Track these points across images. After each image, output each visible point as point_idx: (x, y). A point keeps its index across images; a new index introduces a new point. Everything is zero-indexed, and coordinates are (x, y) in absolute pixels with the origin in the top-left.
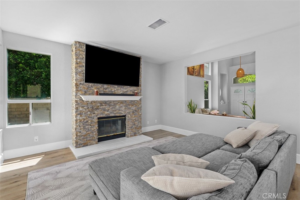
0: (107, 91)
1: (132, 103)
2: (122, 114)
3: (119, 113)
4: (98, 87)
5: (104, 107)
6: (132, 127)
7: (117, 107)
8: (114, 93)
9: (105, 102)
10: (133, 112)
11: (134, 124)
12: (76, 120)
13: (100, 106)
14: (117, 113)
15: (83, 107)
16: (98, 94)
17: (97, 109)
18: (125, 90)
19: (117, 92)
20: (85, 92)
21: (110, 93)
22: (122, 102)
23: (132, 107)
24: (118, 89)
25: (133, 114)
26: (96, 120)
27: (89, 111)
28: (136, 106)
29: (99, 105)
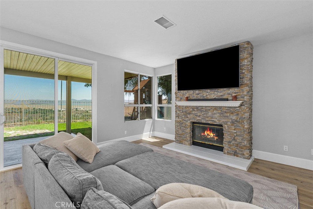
0: (199, 97)
1: (231, 110)
2: (215, 122)
3: (212, 120)
4: (190, 93)
5: (196, 112)
6: (230, 142)
7: (210, 113)
8: (206, 98)
9: (197, 107)
10: (233, 123)
11: (234, 139)
12: (176, 121)
13: (193, 111)
14: (210, 120)
15: (180, 111)
16: (188, 99)
17: (190, 113)
18: (221, 94)
19: (209, 97)
20: (181, 99)
21: (202, 98)
22: (216, 108)
23: (231, 115)
24: (211, 94)
25: (232, 125)
26: (188, 123)
27: (184, 115)
28: (238, 114)
29: (191, 110)
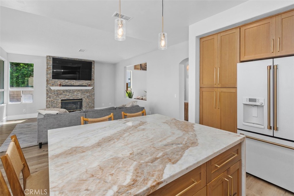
0: (68, 84)
1: (87, 91)
2: (78, 98)
3: (77, 97)
4: (61, 81)
5: (65, 93)
6: (86, 106)
7: (75, 93)
8: (73, 85)
9: (67, 91)
10: (88, 97)
11: (88, 105)
12: (47, 101)
13: (63, 93)
14: (75, 97)
15: (51, 93)
16: (60, 85)
17: (60, 94)
18: (82, 83)
19: (75, 84)
20: (53, 85)
21: (70, 85)
22: (79, 90)
23: (87, 93)
24: (76, 83)
25: (87, 98)
26: (60, 101)
27: (55, 96)
28: (90, 93)
29: (62, 92)
